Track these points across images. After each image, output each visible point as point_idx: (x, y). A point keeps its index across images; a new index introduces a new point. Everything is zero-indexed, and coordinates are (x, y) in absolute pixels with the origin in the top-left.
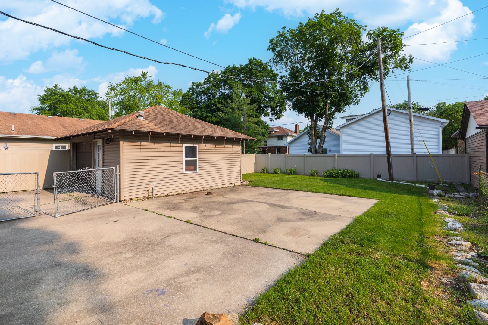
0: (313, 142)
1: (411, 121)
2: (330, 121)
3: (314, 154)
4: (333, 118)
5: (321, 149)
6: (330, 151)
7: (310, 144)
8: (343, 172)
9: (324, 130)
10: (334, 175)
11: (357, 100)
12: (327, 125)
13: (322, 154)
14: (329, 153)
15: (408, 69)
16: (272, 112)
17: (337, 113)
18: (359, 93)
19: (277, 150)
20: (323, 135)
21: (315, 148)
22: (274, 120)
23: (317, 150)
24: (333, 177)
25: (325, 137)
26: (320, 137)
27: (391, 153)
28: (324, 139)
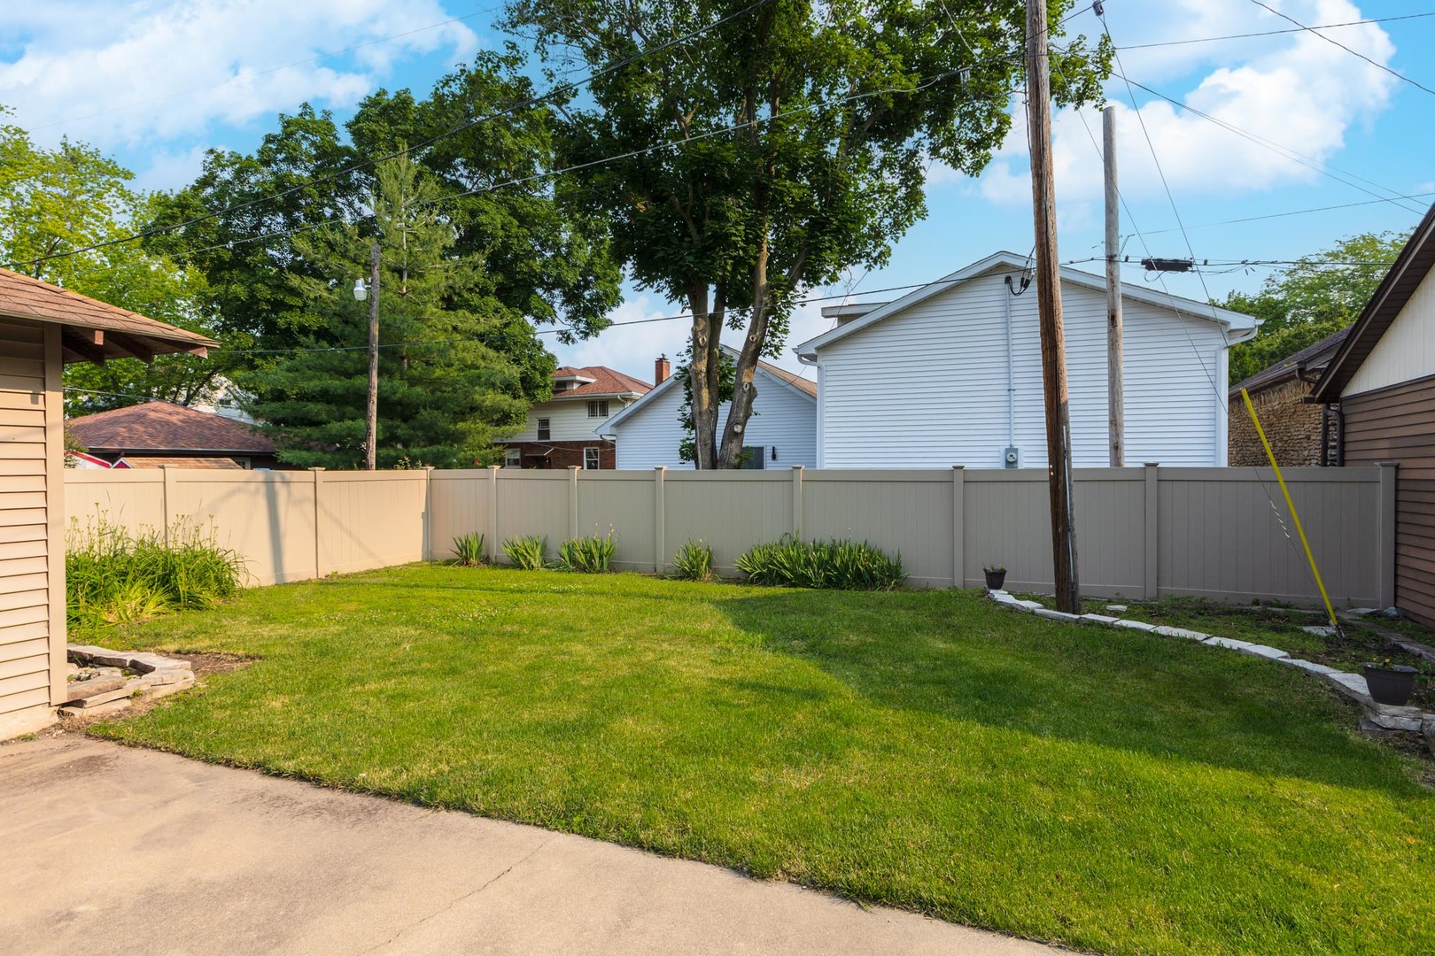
0: (700, 413)
1: (1113, 318)
2: (776, 321)
3: (704, 467)
4: (788, 304)
5: (734, 447)
6: (774, 457)
7: (689, 424)
8: (831, 558)
9: (749, 357)
10: (788, 574)
11: (879, 250)
12: (764, 335)
13: (738, 467)
14: (769, 463)
15: (1093, 98)
16: (569, 308)
17: (804, 285)
18: (887, 221)
19: (589, 455)
20: (746, 380)
21: (709, 442)
22: (576, 337)
23: (718, 448)
24: (783, 580)
25: (752, 393)
26: (732, 391)
27: (1069, 461)
28: (750, 402)
